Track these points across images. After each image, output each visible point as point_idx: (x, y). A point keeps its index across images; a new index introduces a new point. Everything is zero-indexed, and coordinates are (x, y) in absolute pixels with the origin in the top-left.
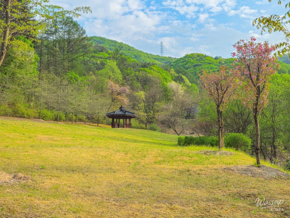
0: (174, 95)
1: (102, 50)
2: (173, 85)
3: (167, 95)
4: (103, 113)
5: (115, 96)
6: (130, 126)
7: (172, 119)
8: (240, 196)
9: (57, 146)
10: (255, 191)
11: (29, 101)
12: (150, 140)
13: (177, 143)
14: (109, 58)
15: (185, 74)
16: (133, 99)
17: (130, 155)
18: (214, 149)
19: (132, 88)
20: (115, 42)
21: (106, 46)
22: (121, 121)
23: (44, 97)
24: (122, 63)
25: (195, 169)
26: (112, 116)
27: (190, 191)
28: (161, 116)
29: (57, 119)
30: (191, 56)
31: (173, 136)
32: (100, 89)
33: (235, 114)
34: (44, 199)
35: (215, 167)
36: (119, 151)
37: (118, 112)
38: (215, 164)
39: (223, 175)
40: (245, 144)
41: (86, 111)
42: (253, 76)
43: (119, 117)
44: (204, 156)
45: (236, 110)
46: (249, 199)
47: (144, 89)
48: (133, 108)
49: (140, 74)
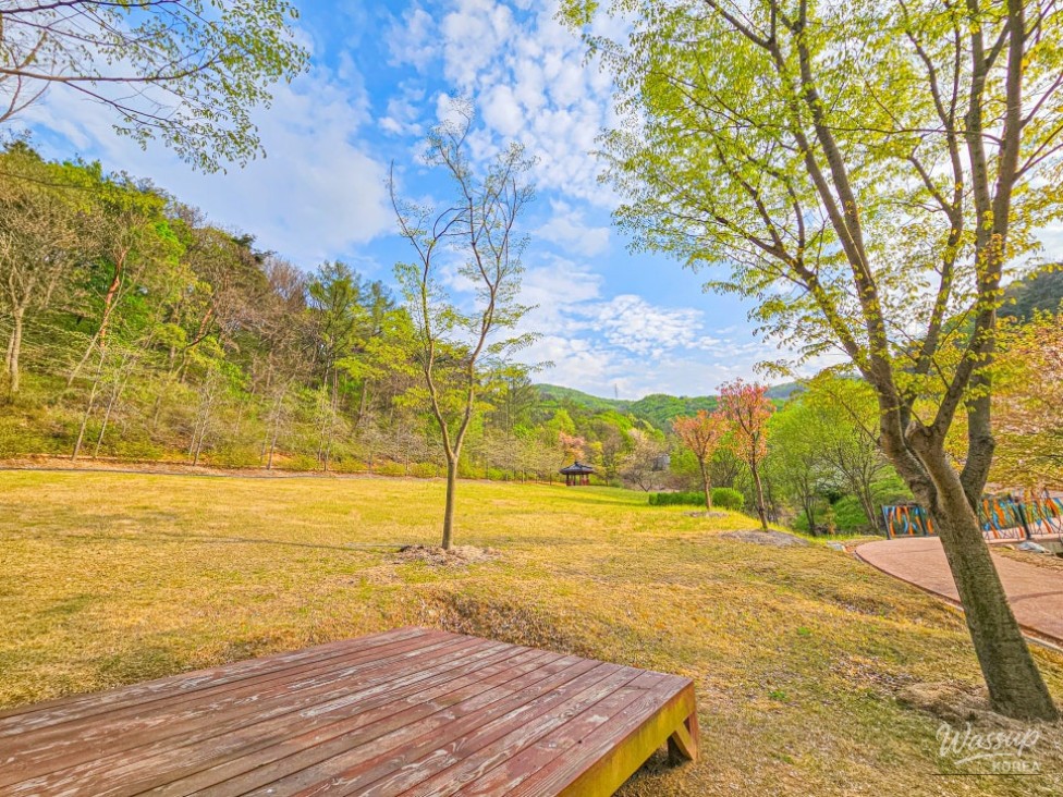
0: (636, 444)
1: (550, 397)
2: (634, 432)
3: (627, 444)
4: (556, 469)
5: (568, 449)
6: (587, 483)
7: (637, 472)
8: (752, 571)
9: (517, 512)
10: (772, 564)
11: (474, 459)
12: (615, 500)
13: (647, 501)
14: (558, 407)
15: (647, 419)
16: (589, 451)
17: (601, 521)
18: (701, 509)
19: (587, 439)
20: (563, 388)
21: (553, 393)
22: (578, 477)
23: (490, 455)
24: (573, 410)
25: (686, 537)
26: (567, 473)
27: (690, 566)
28: (623, 469)
29: (505, 479)
30: (652, 398)
31: (640, 492)
32: (550, 442)
33: (717, 464)
34: (524, 578)
35: (710, 533)
36: (587, 516)
37: (573, 468)
38: (709, 529)
39: (723, 543)
40: (736, 501)
41: (537, 468)
42: (745, 422)
43: (574, 473)
44: (691, 519)
45: (718, 459)
46: (766, 574)
47: (600, 439)
48: (589, 462)
49: (595, 422)
